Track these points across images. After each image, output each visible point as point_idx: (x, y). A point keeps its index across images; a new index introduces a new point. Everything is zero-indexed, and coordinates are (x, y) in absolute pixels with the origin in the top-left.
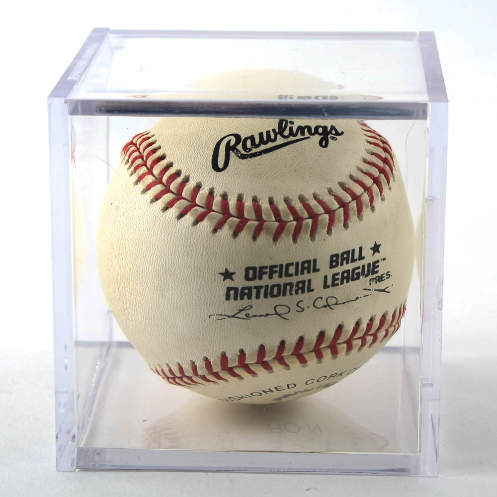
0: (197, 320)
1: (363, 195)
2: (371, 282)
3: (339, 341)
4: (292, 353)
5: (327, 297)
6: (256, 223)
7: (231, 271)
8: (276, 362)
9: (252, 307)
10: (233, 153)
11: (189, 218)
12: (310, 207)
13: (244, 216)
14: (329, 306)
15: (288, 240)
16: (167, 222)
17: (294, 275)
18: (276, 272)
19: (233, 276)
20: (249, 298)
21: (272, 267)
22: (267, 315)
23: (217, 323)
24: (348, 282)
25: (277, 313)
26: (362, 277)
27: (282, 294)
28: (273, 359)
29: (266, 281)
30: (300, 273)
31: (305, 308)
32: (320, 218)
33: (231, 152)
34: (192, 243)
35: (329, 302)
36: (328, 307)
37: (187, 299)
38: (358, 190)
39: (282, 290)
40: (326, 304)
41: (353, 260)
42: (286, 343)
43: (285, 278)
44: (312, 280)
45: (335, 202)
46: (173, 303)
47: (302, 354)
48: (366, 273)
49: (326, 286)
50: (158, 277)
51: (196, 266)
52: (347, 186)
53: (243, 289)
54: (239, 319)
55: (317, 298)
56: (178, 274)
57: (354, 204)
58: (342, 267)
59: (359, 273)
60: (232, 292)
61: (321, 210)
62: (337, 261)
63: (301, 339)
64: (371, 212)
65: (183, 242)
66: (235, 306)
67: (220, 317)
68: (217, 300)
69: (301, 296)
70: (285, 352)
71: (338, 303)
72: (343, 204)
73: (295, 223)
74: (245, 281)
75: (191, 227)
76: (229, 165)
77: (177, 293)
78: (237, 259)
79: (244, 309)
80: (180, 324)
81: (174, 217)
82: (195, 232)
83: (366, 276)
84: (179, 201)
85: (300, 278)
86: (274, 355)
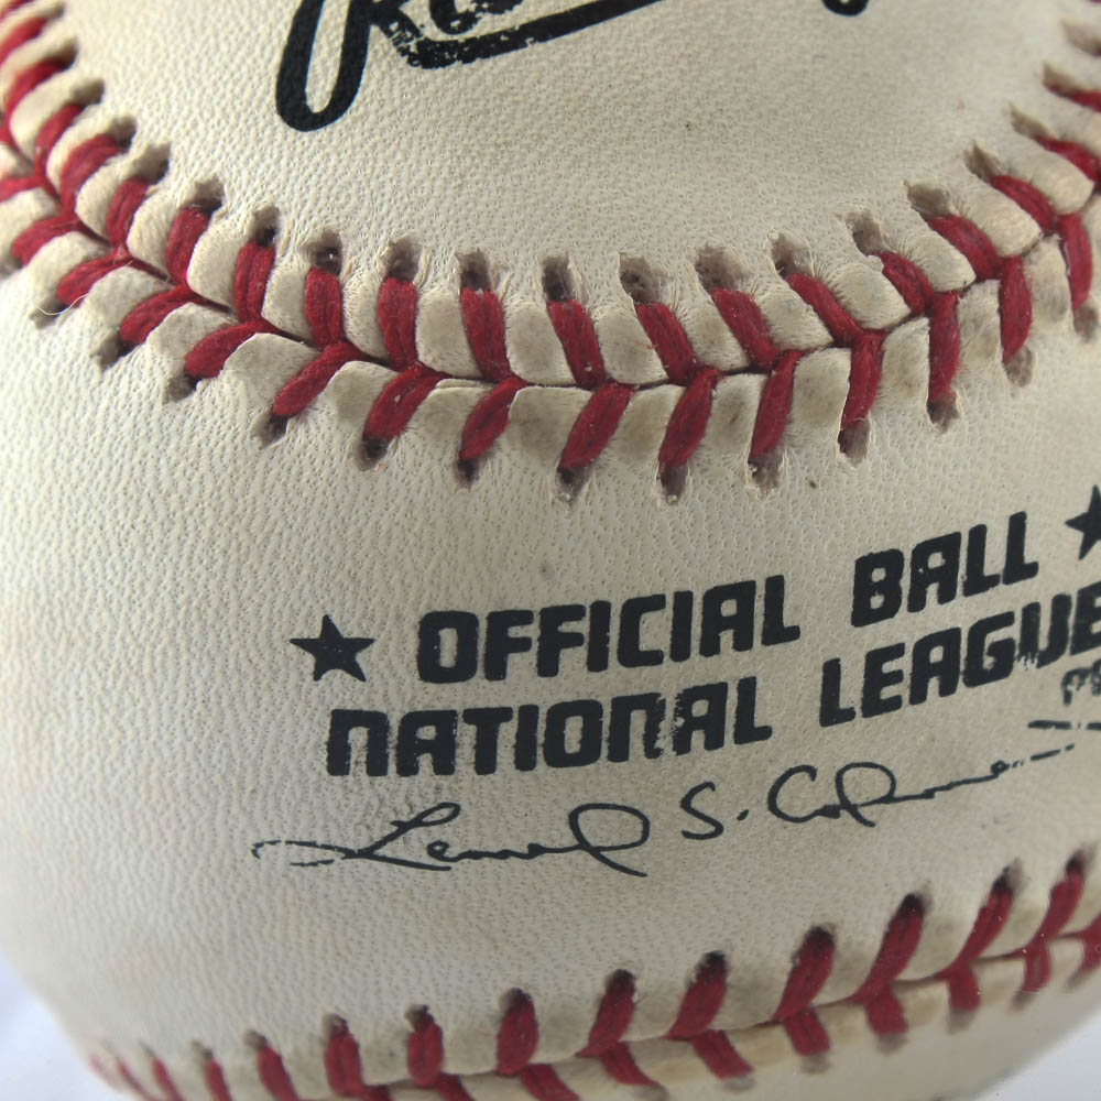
0: (201, 862)
1: (1034, 256)
2: (1071, 688)
3: (909, 974)
4: (672, 1031)
5: (840, 765)
6: (475, 392)
7: (349, 629)
8: (596, 1067)
9: (456, 810)
10: (384, 39)
11: (152, 361)
12: (754, 310)
13: (416, 355)
14: (853, 810)
15: (635, 479)
16: (54, 379)
17: (667, 658)
18: (575, 640)
19: (361, 658)
20: (444, 766)
21: (554, 616)
22: (535, 850)
23: (292, 883)
24: (947, 689)
25: (582, 844)
26: (1023, 668)
27: (605, 752)
28: (579, 1055)
29: (521, 685)
30: (695, 643)
31: (728, 820)
32: (803, 368)
33: (374, 30)
34: (165, 486)
35: (848, 790)
36: (844, 813)
37: (145, 759)
38: (1013, 228)
39: (606, 733)
40: (836, 801)
41: (979, 583)
42: (638, 984)
43: (623, 669)
44: (760, 684)
45: (889, 290)
46: (87, 776)
47: (722, 1035)
48: (1043, 644)
49: (832, 713)
50: (19, 645)
51: (182, 597)
52: (953, 209)
53: (413, 720)
54: (396, 867)
55: (790, 772)
56: (105, 636)
57: (986, 300)
58: (919, 616)
59: (1009, 643)
60: (358, 737)
61: (814, 330)
62: (890, 589)
63: (713, 968)
64: (1077, 339)
65: (125, 475)
66: (375, 802)
67: (308, 854)
68: (287, 774)
69: (702, 762)
70: (633, 1026)
71: (898, 793)
72: (929, 301)
73: (674, 393)
74: (419, 683)
75: (158, 407)
76: (358, 97)
77: (101, 730)
78: (377, 575)
79: (418, 822)
80: (125, 872)
81: (85, 353)
82: (179, 432)
83: (1046, 658)
84: (111, 275)
85: (699, 670)
86: (582, 1042)
